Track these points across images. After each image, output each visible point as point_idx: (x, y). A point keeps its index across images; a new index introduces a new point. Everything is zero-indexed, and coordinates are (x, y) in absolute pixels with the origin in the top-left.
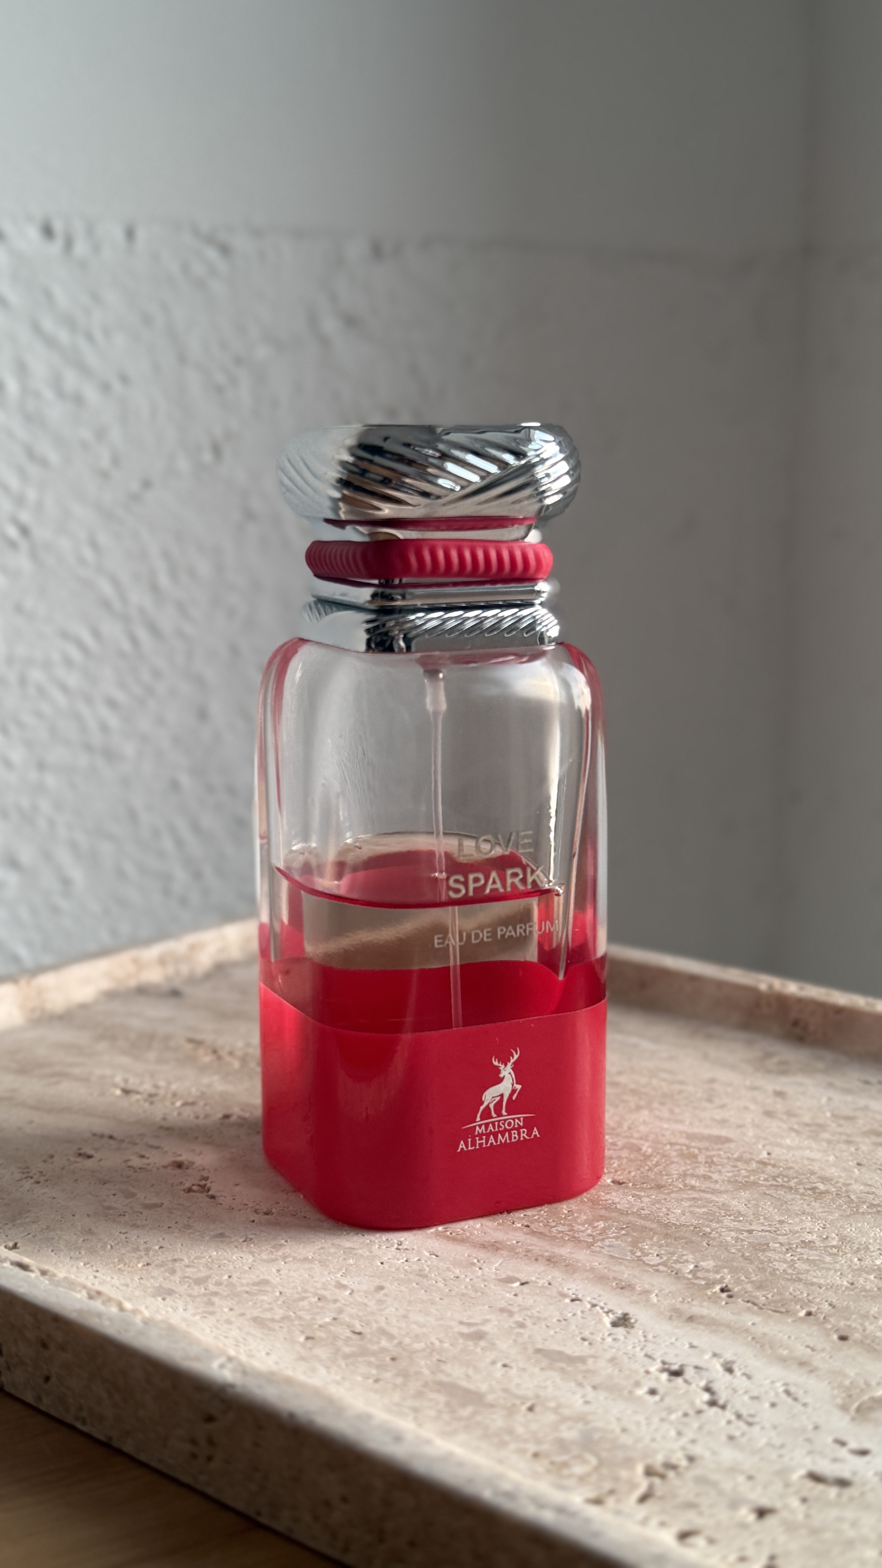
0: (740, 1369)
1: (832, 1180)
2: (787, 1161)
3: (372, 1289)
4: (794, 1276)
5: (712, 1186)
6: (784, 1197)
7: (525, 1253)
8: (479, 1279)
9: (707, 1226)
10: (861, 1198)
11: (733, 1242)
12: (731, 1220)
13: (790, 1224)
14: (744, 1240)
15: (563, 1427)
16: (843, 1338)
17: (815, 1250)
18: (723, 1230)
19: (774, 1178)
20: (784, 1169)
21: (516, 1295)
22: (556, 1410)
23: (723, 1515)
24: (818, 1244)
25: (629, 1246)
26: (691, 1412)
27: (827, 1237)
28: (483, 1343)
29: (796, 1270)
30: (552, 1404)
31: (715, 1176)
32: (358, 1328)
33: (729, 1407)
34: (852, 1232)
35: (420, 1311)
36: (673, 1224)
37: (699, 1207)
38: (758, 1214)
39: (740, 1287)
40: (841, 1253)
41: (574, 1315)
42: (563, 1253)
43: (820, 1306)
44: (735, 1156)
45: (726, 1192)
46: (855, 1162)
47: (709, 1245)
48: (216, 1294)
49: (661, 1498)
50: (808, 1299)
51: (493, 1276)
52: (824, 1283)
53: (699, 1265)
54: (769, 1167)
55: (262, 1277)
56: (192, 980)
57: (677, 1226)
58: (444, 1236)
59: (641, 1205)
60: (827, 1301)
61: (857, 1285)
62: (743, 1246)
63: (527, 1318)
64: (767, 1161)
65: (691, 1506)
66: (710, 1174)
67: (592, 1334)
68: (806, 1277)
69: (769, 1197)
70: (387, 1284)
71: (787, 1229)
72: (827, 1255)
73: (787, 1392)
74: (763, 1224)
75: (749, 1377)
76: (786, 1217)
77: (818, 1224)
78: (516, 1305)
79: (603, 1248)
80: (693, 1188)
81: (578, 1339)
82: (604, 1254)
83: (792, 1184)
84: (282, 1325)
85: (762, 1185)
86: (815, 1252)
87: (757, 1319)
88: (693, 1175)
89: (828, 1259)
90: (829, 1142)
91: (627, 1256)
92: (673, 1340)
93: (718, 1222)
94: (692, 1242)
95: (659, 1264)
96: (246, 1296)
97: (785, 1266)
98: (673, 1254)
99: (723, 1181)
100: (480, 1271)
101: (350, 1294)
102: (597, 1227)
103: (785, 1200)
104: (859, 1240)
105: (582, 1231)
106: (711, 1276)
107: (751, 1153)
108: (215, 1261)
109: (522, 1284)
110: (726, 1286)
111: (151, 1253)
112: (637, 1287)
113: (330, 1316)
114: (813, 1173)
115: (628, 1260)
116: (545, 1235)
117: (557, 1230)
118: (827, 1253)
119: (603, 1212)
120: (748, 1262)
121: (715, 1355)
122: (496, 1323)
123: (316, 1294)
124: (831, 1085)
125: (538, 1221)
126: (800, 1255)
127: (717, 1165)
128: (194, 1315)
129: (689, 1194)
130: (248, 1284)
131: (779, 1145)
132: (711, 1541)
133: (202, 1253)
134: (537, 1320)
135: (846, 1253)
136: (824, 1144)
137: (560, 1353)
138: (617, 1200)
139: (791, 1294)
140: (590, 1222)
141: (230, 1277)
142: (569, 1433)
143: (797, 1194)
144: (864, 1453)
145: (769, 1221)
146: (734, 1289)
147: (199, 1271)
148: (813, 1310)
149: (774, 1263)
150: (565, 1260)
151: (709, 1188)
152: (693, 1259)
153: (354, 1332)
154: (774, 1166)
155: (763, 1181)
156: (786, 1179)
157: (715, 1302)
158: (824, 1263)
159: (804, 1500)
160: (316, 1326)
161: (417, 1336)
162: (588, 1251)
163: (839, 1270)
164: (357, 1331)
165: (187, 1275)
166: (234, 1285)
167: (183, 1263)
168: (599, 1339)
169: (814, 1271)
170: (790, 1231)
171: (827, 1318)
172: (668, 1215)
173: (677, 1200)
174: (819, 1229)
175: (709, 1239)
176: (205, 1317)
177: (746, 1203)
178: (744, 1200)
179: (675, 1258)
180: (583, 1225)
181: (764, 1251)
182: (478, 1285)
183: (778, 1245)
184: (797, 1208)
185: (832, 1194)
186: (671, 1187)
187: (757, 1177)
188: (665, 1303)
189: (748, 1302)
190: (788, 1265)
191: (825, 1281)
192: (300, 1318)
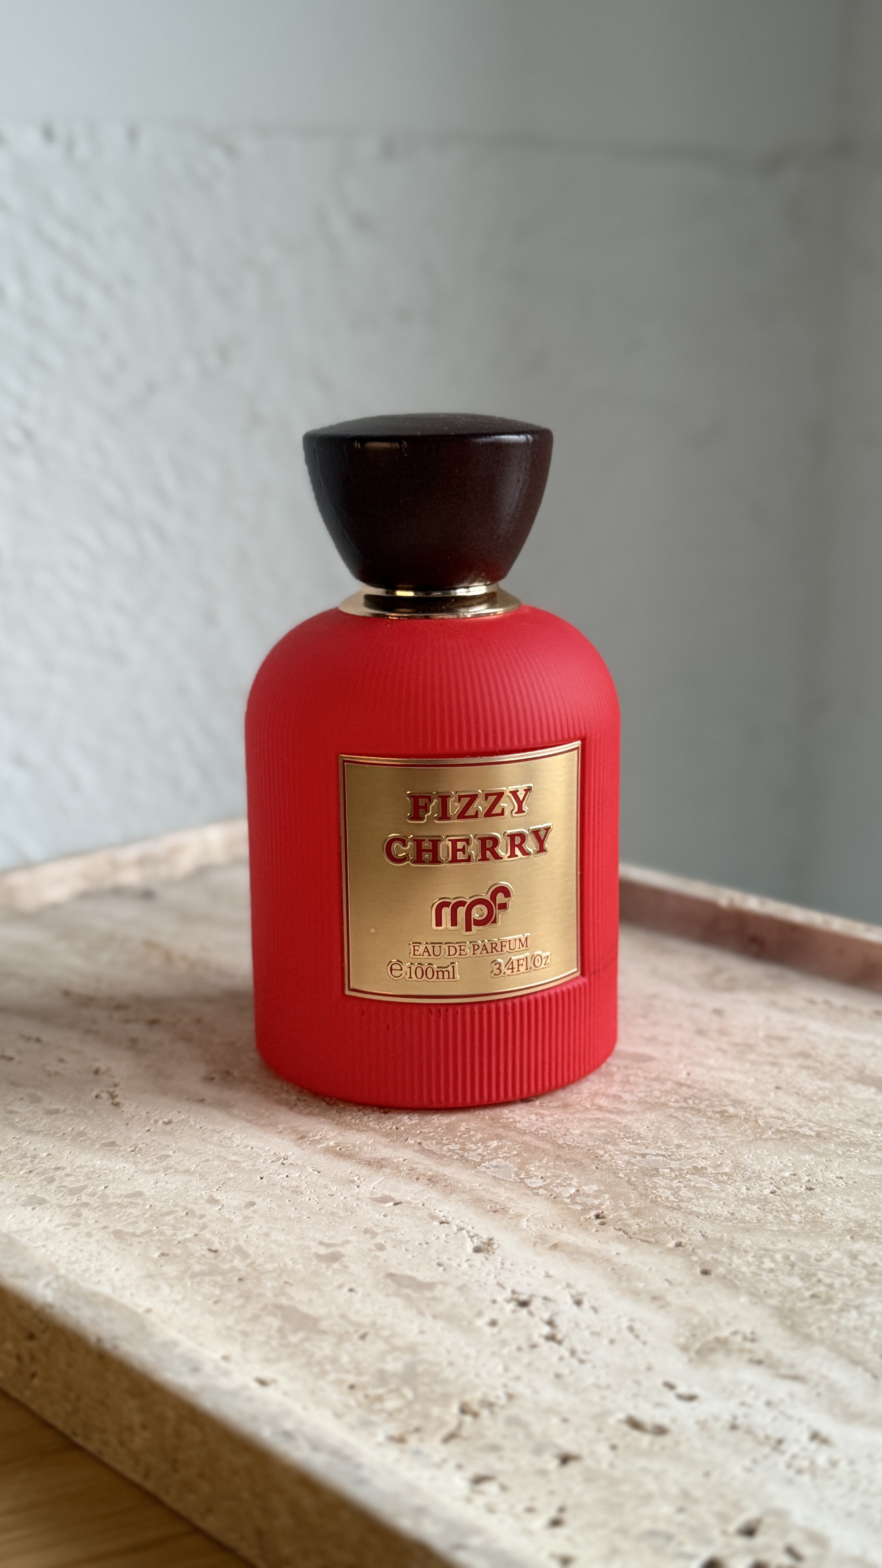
0: (589, 1301)
1: (744, 1103)
2: (704, 1082)
3: (244, 1204)
4: (675, 1204)
5: (620, 1106)
6: (690, 1120)
7: (408, 1172)
8: (354, 1198)
9: (602, 1149)
10: (769, 1123)
11: (623, 1166)
12: (629, 1142)
13: (687, 1148)
14: (636, 1165)
15: (389, 1358)
16: (705, 1272)
17: (705, 1177)
18: (617, 1153)
19: (685, 1101)
20: (700, 1090)
21: (385, 1216)
22: (387, 1340)
23: (526, 1460)
24: (709, 1170)
25: (515, 1167)
26: (525, 1346)
27: (721, 1163)
28: (336, 1266)
29: (679, 1197)
30: (385, 1333)
31: (626, 1096)
32: (216, 1246)
33: (566, 1343)
34: (748, 1159)
35: (283, 1230)
36: (568, 1145)
37: (599, 1128)
38: (657, 1138)
39: (616, 1214)
40: (730, 1182)
41: (438, 1238)
42: (447, 1174)
43: (691, 1238)
44: (653, 1076)
45: (632, 1113)
46: (774, 1085)
47: (597, 1168)
48: (86, 1205)
49: (466, 1439)
50: (681, 1229)
51: (368, 1196)
52: (704, 1212)
53: (580, 1190)
54: (684, 1089)
55: (138, 1189)
56: (171, 882)
57: (570, 1148)
58: (332, 1151)
59: (541, 1125)
60: (701, 1232)
61: (737, 1216)
62: (632, 1170)
63: (389, 1241)
64: (683, 1081)
65: (495, 1448)
66: (621, 1094)
67: (450, 1259)
68: (687, 1206)
69: (674, 1119)
70: (259, 1201)
71: (682, 1153)
72: (715, 1182)
73: (631, 1329)
74: (659, 1148)
75: (595, 1310)
76: (685, 1142)
77: (716, 1149)
78: (382, 1226)
79: (489, 1168)
80: (600, 1108)
81: (435, 1264)
82: (488, 1175)
83: (702, 1106)
84: (141, 1239)
85: (671, 1107)
86: (705, 1179)
87: (623, 1249)
88: (604, 1095)
89: (716, 1187)
90: (753, 1063)
91: (510, 1177)
92: (530, 1269)
93: (614, 1145)
94: (581, 1164)
95: (540, 1187)
96: (114, 1208)
97: (669, 1193)
98: (558, 1177)
99: (633, 1101)
100: (357, 1190)
101: (219, 1209)
102: (489, 1146)
103: (690, 1123)
104: (753, 1167)
105: (473, 1150)
106: (590, 1201)
107: (670, 1073)
108: (98, 1171)
109: (396, 1204)
110: (602, 1212)
111: (36, 1161)
112: (511, 1211)
113: (192, 1232)
114: (727, 1095)
115: (511, 1181)
116: (435, 1153)
117: (448, 1148)
118: (717, 1181)
119: (500, 1130)
120: (632, 1187)
121: (569, 1286)
122: (356, 1245)
123: (186, 1208)
124: (773, 1004)
125: (432, 1138)
126: (687, 1181)
127: (631, 1084)
128: (58, 1226)
129: (593, 1115)
130: (121, 1196)
131: (700, 1064)
132: (503, 1488)
133: (87, 1162)
134: (398, 1243)
135: (736, 1181)
136: (748, 1066)
137: (411, 1278)
138: (518, 1119)
139: (665, 1223)
140: (483, 1141)
141: (106, 1187)
142: (393, 1365)
143: (704, 1117)
144: (691, 1398)
145: (666, 1144)
146: (609, 1215)
147: (78, 1181)
148: (683, 1241)
149: (658, 1190)
150: (446, 1180)
151: (616, 1108)
152: (576, 1182)
153: (210, 1250)
154: (689, 1087)
155: (674, 1102)
156: (697, 1101)
157: (586, 1229)
158: (711, 1190)
159: (614, 1447)
160: (176, 1242)
161: (272, 1256)
162: (473, 1172)
163: (722, 1199)
164: (214, 1249)
165: (64, 1184)
166: (107, 1196)
167: (65, 1171)
168: (455, 1265)
169: (698, 1199)
170: (685, 1156)
171: (695, 1250)
172: (566, 1135)
173: (580, 1121)
174: (715, 1155)
175: (600, 1163)
176: (68, 1229)
177: (649, 1125)
178: (648, 1122)
179: (558, 1181)
180: (476, 1143)
181: (652, 1176)
182: (351, 1204)
183: (668, 1170)
184: (699, 1132)
185: (741, 1118)
186: (578, 1107)
187: (669, 1098)
188: (534, 1228)
189: (620, 1230)
190: (672, 1192)
191: (705, 1211)
192: (161, 1233)
